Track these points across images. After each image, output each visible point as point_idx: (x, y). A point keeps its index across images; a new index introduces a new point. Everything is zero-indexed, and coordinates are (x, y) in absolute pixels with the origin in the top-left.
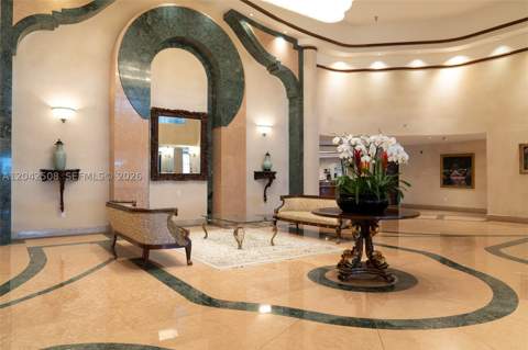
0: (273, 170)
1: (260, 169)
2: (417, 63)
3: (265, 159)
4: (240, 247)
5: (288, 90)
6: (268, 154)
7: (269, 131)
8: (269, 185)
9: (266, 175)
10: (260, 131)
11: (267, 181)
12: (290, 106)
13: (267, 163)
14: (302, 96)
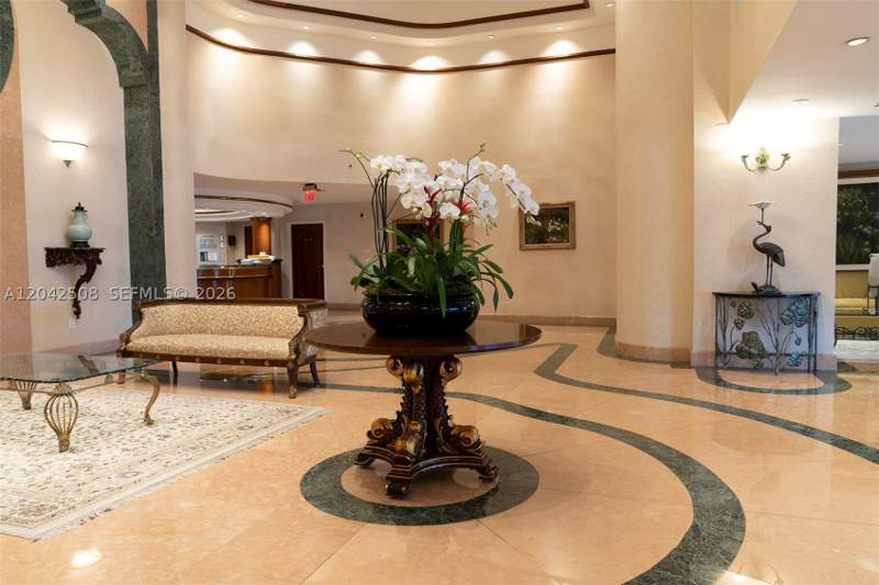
0: (94, 243)
1: (59, 243)
2: (369, 57)
3: (72, 221)
4: (64, 446)
5: (120, 68)
6: (79, 209)
7: (78, 155)
8: (87, 278)
9: (76, 257)
10: (58, 153)
11: (82, 270)
12: (128, 104)
13: (80, 229)
14: (157, 84)
